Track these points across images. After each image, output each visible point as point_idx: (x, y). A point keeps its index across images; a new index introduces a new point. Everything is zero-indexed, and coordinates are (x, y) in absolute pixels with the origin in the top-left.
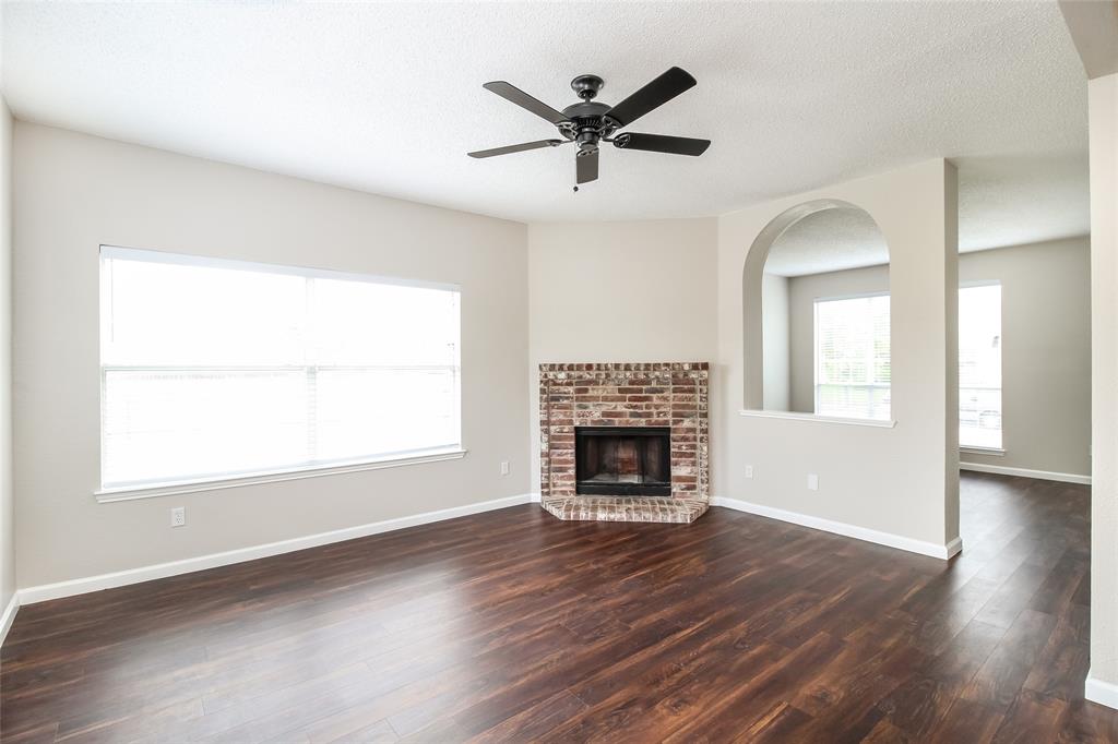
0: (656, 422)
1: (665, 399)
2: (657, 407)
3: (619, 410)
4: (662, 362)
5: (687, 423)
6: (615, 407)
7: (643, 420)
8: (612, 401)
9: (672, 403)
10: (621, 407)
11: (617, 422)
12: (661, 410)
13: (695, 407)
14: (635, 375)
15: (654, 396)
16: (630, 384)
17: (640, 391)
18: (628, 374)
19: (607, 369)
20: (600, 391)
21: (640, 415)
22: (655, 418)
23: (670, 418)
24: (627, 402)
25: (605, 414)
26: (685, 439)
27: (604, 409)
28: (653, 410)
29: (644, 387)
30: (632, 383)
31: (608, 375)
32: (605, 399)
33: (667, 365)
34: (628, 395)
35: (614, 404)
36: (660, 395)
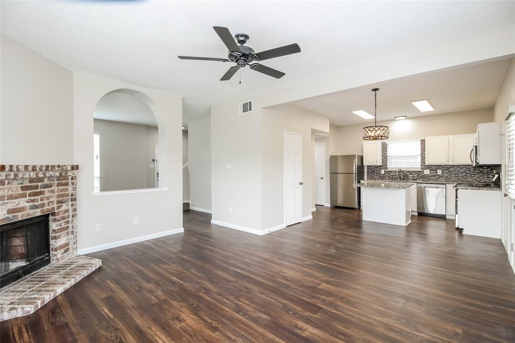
0: (47, 209)
1: (53, 191)
2: (48, 198)
3: (21, 205)
4: (56, 164)
5: (64, 207)
6: (18, 204)
7: (39, 210)
8: (16, 198)
9: (56, 194)
10: (23, 203)
11: (20, 216)
12: (49, 200)
13: (68, 195)
14: (37, 175)
15: (46, 190)
16: (30, 182)
17: (37, 187)
18: (32, 174)
19: (18, 170)
20: (6, 191)
21: (36, 207)
22: (46, 208)
23: (55, 205)
24: (28, 198)
25: (9, 212)
26: (63, 218)
27: (10, 206)
28: (46, 201)
29: (40, 184)
30: (31, 181)
31: (16, 175)
32: (11, 197)
33: (59, 166)
34: (28, 192)
35: (17, 201)
36: (50, 189)
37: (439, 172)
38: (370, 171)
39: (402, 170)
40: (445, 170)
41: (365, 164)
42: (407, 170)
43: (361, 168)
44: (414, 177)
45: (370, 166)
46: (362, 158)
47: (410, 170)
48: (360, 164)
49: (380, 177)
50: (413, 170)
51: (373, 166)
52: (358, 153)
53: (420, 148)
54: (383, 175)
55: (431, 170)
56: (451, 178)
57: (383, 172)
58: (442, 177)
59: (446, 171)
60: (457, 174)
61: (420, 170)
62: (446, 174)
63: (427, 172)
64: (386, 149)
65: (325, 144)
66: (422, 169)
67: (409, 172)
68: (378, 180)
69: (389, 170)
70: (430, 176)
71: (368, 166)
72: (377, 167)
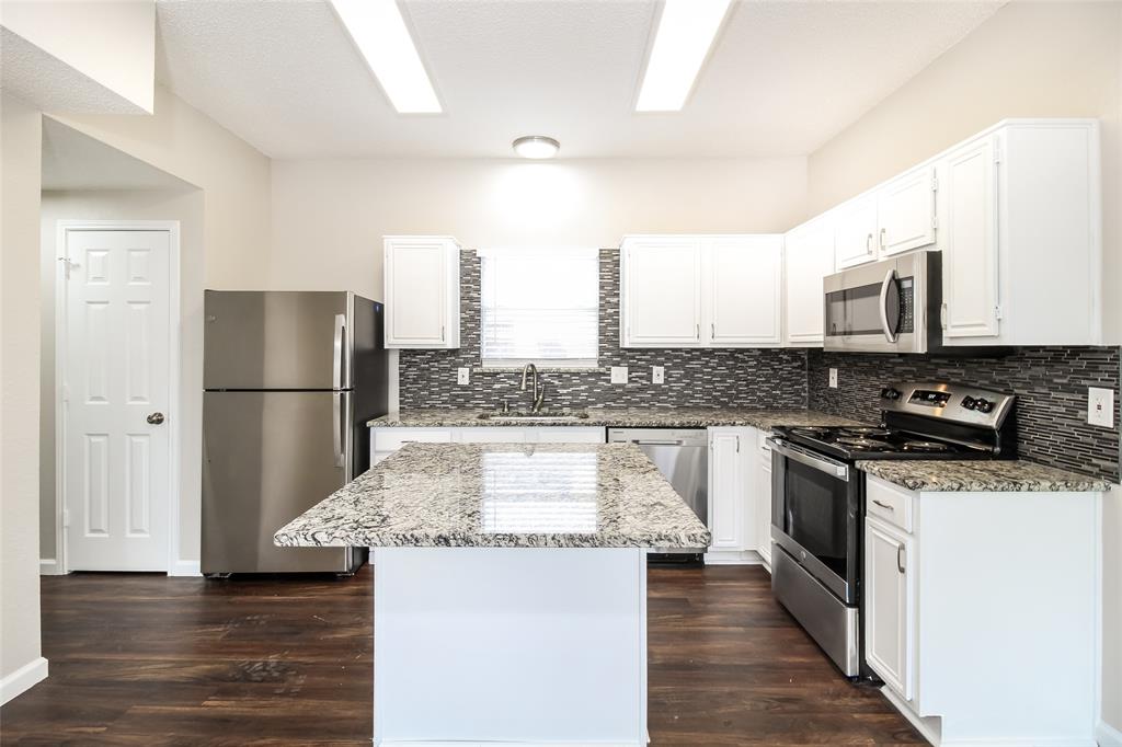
37: (658, 375)
38: (413, 373)
39: (539, 366)
40: (676, 366)
41: (394, 339)
42: (554, 366)
43: (370, 361)
44: (575, 394)
45: (413, 352)
46: (377, 314)
47: (563, 367)
48: (368, 344)
49: (453, 399)
50: (573, 367)
51: (424, 352)
52: (356, 286)
53: (597, 280)
54: (464, 388)
55: (632, 369)
56: (693, 397)
57: (463, 376)
58: (664, 392)
59: (676, 373)
60: (709, 382)
61: (594, 366)
62: (679, 380)
63: (619, 375)
64: (477, 281)
65: (175, 227)
66: (602, 363)
67: (559, 375)
68: (447, 410)
69: (487, 366)
70: (630, 392)
71: (406, 354)
72: (440, 354)
